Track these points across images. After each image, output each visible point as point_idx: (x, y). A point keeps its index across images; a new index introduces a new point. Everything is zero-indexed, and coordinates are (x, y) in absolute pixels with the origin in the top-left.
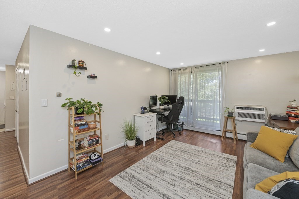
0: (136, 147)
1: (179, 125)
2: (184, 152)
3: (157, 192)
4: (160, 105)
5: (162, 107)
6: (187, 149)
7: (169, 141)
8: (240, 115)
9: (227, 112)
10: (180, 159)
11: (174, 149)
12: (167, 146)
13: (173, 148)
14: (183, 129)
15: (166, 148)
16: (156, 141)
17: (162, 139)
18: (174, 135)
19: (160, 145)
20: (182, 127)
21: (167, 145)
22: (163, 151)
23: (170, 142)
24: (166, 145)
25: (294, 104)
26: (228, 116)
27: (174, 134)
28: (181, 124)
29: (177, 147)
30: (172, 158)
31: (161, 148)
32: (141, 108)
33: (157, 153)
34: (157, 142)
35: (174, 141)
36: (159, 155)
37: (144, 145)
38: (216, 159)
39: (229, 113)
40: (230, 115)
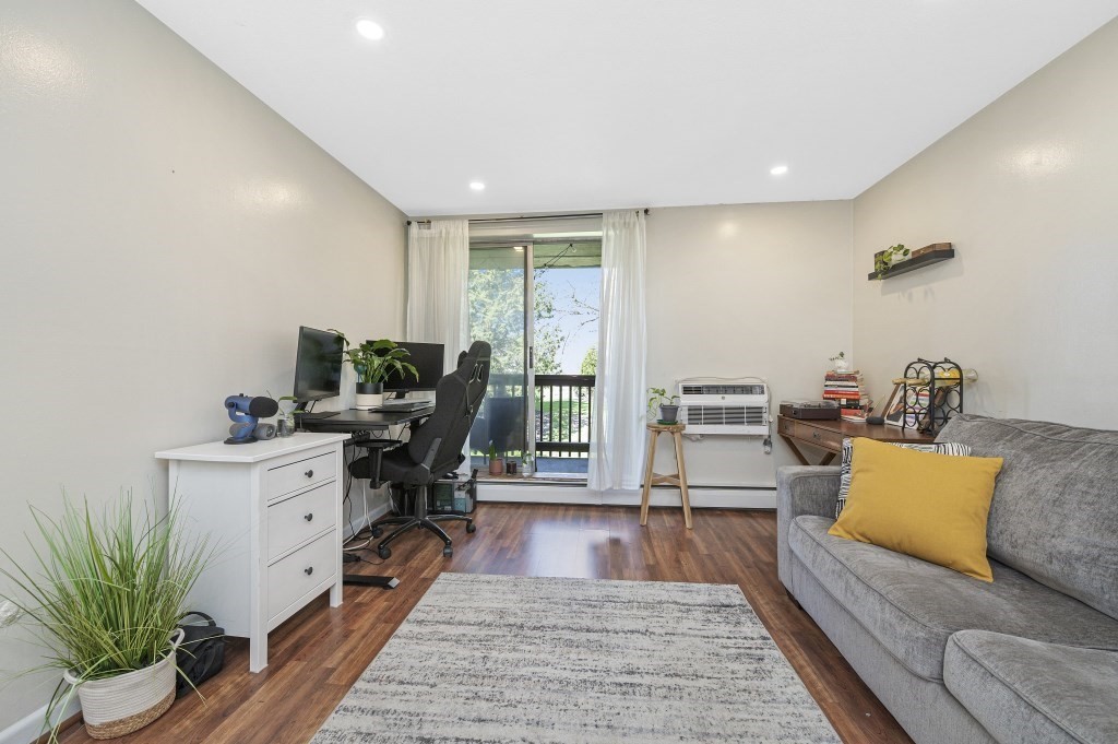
0: (182, 704)
1: (456, 486)
2: (529, 633)
4: (361, 389)
5: (371, 401)
6: (536, 606)
7: (427, 583)
8: (696, 414)
9: (655, 405)
10: (527, 696)
11: (471, 631)
12: (420, 622)
13: (461, 630)
14: (477, 504)
15: (418, 638)
16: (343, 607)
17: (382, 583)
18: (448, 544)
19: (373, 627)
20: (472, 493)
21: (421, 616)
22: (405, 675)
23: (434, 587)
24: (411, 616)
26: (660, 422)
27: (445, 539)
28: (465, 479)
29: (478, 610)
30: (483, 707)
31: (385, 649)
32: (232, 405)
33: (366, 704)
34: (352, 611)
35: (454, 576)
36: (391, 718)
37: (258, 660)
38: (683, 627)
39: (664, 408)
40: (669, 417)
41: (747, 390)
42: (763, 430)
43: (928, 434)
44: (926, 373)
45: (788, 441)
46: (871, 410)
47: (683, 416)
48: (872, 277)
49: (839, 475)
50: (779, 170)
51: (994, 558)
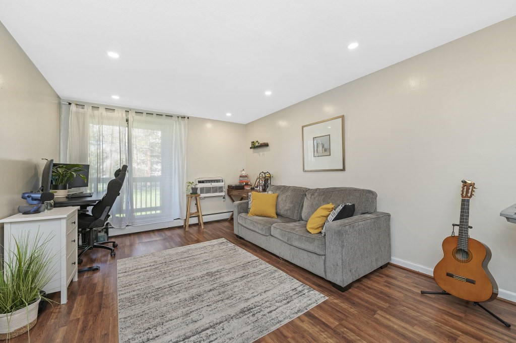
2: (169, 263)
3: (232, 318)
6: (166, 257)
8: (202, 190)
9: (190, 188)
10: (181, 273)
11: (148, 268)
12: (125, 272)
13: (144, 269)
14: (109, 238)
15: (129, 275)
16: (79, 280)
18: (112, 251)
20: (107, 232)
22: (135, 282)
23: (119, 264)
24: (119, 272)
25: (244, 173)
26: (191, 194)
27: (110, 249)
29: (146, 264)
30: (170, 278)
32: (30, 196)
33: (129, 291)
35: (124, 259)
36: (142, 290)
38: (214, 249)
39: (193, 189)
40: (194, 191)
41: (218, 181)
42: (223, 194)
43: (264, 190)
44: (264, 175)
45: (230, 196)
46: (251, 185)
47: (199, 191)
48: (251, 148)
49: (248, 202)
50: (229, 114)
51: (278, 214)
